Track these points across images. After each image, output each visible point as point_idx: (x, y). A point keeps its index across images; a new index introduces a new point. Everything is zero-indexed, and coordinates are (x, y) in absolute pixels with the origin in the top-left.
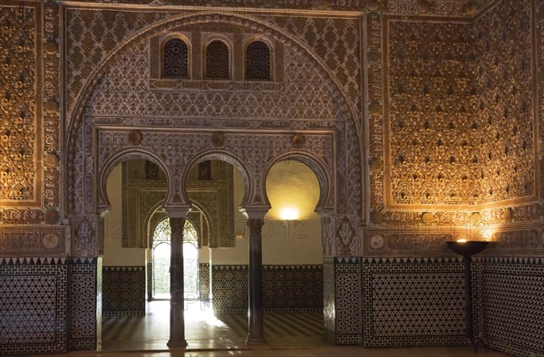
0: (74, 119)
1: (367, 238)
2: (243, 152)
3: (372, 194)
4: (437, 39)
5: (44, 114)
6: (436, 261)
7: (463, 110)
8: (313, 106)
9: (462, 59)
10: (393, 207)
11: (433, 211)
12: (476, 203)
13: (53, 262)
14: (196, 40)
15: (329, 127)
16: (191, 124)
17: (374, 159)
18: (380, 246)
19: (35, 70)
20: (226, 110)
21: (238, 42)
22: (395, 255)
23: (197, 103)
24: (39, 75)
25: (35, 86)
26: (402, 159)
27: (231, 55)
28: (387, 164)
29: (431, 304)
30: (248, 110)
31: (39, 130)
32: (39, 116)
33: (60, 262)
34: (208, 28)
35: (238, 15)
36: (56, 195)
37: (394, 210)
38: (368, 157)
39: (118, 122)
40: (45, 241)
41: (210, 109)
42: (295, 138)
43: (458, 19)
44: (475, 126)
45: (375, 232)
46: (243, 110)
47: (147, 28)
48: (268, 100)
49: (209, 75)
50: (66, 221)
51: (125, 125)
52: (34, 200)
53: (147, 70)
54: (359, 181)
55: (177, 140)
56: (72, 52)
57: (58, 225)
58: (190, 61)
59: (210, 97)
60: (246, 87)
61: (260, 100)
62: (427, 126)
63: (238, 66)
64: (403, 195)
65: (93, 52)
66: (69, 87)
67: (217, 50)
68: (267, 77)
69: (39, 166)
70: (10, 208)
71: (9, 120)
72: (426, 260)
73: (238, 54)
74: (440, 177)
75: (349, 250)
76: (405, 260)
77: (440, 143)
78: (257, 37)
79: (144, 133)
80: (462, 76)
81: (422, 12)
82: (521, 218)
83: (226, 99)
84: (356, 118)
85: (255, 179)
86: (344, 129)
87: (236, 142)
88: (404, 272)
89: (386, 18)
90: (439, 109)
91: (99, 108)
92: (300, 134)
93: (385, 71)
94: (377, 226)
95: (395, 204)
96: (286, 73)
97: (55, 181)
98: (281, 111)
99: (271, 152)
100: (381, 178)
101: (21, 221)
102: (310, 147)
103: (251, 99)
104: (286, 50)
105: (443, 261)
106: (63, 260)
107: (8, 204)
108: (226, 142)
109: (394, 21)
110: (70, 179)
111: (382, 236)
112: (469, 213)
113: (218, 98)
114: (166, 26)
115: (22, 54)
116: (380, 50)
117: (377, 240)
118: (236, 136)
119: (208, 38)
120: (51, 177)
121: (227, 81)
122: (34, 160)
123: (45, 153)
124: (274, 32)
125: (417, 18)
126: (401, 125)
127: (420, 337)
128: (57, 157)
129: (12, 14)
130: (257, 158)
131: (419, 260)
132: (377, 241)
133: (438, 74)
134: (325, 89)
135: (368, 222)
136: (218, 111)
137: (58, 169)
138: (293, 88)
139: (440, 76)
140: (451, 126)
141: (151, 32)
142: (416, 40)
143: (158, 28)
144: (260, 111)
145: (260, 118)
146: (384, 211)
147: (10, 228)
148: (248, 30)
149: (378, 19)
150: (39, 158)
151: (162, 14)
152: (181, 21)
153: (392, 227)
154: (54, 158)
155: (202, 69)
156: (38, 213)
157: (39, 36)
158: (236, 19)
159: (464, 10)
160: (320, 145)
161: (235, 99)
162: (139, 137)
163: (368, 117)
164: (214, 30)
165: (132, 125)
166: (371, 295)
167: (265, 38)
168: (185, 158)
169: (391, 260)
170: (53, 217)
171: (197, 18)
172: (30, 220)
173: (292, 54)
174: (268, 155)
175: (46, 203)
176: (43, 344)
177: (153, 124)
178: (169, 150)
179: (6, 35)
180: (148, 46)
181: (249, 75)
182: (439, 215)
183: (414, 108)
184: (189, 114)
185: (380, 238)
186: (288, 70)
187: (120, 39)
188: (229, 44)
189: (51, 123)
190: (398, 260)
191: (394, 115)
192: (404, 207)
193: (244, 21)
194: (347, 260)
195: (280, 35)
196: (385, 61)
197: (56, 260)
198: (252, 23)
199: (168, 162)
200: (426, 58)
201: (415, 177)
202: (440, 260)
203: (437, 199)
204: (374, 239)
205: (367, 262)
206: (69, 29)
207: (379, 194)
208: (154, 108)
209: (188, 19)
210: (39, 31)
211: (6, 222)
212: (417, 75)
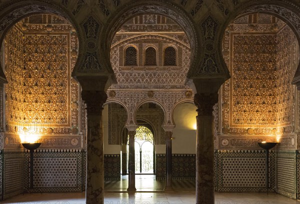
1: (220, 141)
2: (162, 100)
3: (223, 120)
4: (258, 44)
5: (71, 84)
6: (254, 152)
7: (270, 78)
9: (270, 53)
10: (233, 126)
11: (253, 128)
12: (275, 124)
13: (75, 151)
14: (141, 47)
16: (137, 87)
17: (225, 103)
18: (227, 144)
19: (67, 65)
20: (155, 81)
21: (160, 49)
22: (234, 149)
23: (141, 77)
24: (69, 67)
25: (67, 72)
26: (238, 103)
27: (157, 54)
28: (231, 106)
29: (251, 172)
30: (165, 80)
31: (69, 91)
32: (69, 85)
33: (78, 151)
34: (146, 41)
35: (160, 35)
36: (77, 121)
37: (234, 127)
38: (222, 102)
40: (72, 142)
41: (147, 80)
42: (187, 93)
43: (269, 33)
44: (275, 86)
45: (224, 138)
46: (163, 80)
47: (117, 43)
48: (174, 75)
49: (147, 64)
50: (81, 133)
52: (67, 124)
53: (118, 62)
54: (218, 113)
55: (132, 95)
57: (78, 135)
58: (138, 57)
59: (147, 74)
60: (164, 69)
61: (170, 75)
62: (251, 87)
63: (160, 59)
64: (238, 120)
67: (151, 51)
68: (174, 64)
69: (69, 108)
70: (55, 127)
71: (56, 87)
72: (249, 151)
73: (160, 54)
74: (257, 111)
76: (239, 151)
77: (258, 95)
78: (170, 45)
79: (116, 92)
80: (270, 61)
81: (251, 30)
83: (155, 75)
85: (168, 113)
87: (159, 96)
88: (238, 157)
89: (232, 34)
90: (258, 78)
92: (190, 91)
93: (231, 60)
94: (225, 135)
95: (235, 124)
96: (183, 62)
97: (76, 115)
98: (180, 81)
99: (176, 100)
100: (228, 113)
101: (62, 133)
103: (166, 75)
104: (183, 51)
105: (258, 152)
106: (80, 151)
107: (57, 125)
108: (154, 95)
109: (236, 35)
110: (83, 114)
111: (228, 139)
112: (272, 129)
113: (151, 75)
114: (126, 41)
115: (61, 57)
116: (229, 50)
118: (159, 93)
119: (146, 46)
120: (74, 113)
121: (155, 67)
122: (67, 105)
123: (72, 102)
124: (177, 43)
125: (248, 33)
126: (238, 87)
127: (245, 188)
128: (77, 104)
129: (57, 39)
130: (169, 103)
131: (246, 151)
132: (225, 142)
133: (258, 61)
135: (221, 133)
136: (151, 81)
137: (78, 109)
138: (186, 69)
139: (259, 62)
140: (264, 87)
141: (119, 45)
142: (247, 44)
143: (123, 43)
144: (170, 81)
145: (170, 84)
146: (229, 128)
147: (57, 136)
148: (165, 42)
149: (228, 35)
150: (69, 105)
151: (125, 37)
152: (133, 39)
153: (233, 135)
154: (75, 104)
155: (144, 61)
156: (69, 129)
157: (69, 49)
158: (159, 37)
159: (272, 29)
161: (159, 75)
162: (114, 94)
164: (149, 42)
165: (110, 89)
166: (222, 168)
167: (173, 45)
168: (135, 104)
170: (75, 131)
171: (141, 37)
172: (65, 132)
173: (186, 53)
174: (174, 101)
175: (72, 125)
176: (72, 188)
177: (120, 88)
178: (128, 100)
179: (55, 49)
180: (118, 51)
181: (166, 64)
182: (256, 130)
183: (245, 78)
184: (137, 83)
185: (227, 141)
186: (184, 60)
188: (156, 48)
189: (74, 88)
190: (235, 151)
191: (235, 82)
192: (239, 126)
193: (163, 38)
195: (180, 44)
196: (231, 55)
197: (77, 151)
198: (167, 38)
199: (127, 106)
200: (252, 53)
201: (245, 111)
202: (256, 151)
203: (255, 122)
204: (223, 141)
205: (220, 152)
207: (227, 120)
208: (121, 81)
209: (137, 38)
210: (69, 46)
211: (55, 133)
212: (247, 62)
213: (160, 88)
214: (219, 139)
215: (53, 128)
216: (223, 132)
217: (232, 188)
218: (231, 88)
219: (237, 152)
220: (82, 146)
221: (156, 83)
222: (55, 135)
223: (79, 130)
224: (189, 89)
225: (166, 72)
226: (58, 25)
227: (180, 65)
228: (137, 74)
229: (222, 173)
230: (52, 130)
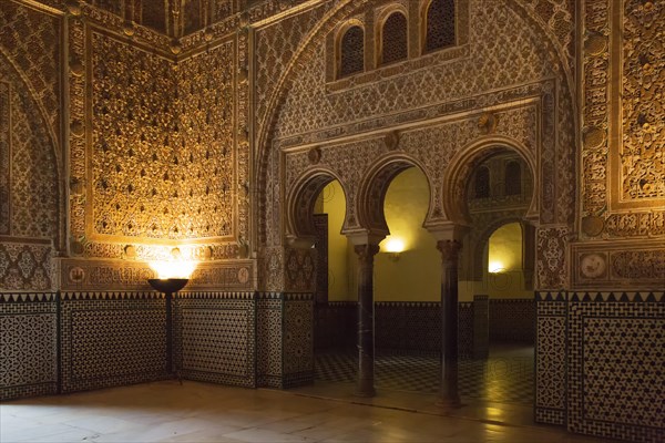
213: (413, 118)
214: (573, 255)
215: (212, 247)
216: (584, 231)
217: (619, 425)
218: (616, 72)
219: (638, 298)
220: (255, 284)
222: (216, 261)
223: (252, 247)
224: (487, 106)
225: (427, 71)
226: (220, 24)
227: (464, 40)
228: (361, 94)
229: (581, 370)
230: (212, 250)
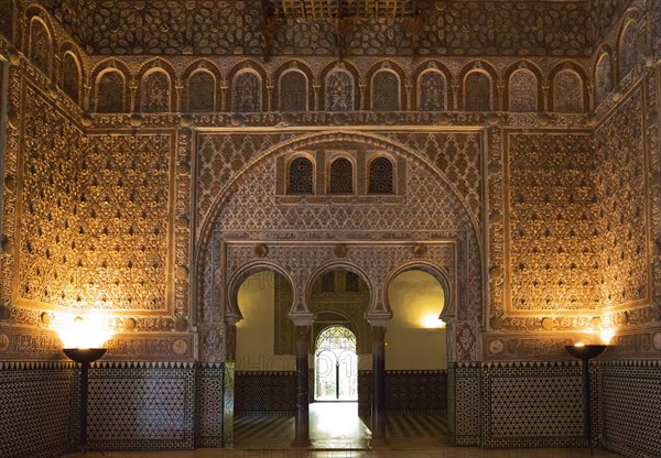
0: (203, 234)
1: (486, 343)
2: (365, 263)
3: (492, 301)
4: (557, 150)
5: (176, 230)
6: (556, 365)
7: (584, 218)
8: (435, 217)
9: (581, 168)
10: (513, 313)
11: (553, 316)
12: (597, 308)
13: (182, 366)
14: (320, 158)
15: (450, 237)
16: (313, 237)
17: (494, 267)
18: (500, 350)
19: (168, 191)
20: (349, 223)
21: (361, 160)
22: (515, 359)
23: (320, 217)
24: (172, 195)
25: (168, 206)
26: (522, 267)
27: (355, 172)
28: (507, 272)
29: (550, 407)
30: (370, 222)
31: (171, 245)
32: (171, 232)
33: (188, 366)
34: (330, 146)
35: (360, 133)
36: (185, 304)
37: (514, 316)
38: (489, 265)
39: (245, 236)
40: (175, 347)
41: (333, 223)
42: (417, 248)
43: (577, 131)
44: (596, 233)
45: (494, 338)
46: (366, 223)
47: (273, 149)
48: (390, 212)
49: (332, 190)
50: (195, 329)
51: (251, 239)
52: (165, 310)
53: (274, 187)
54: (480, 289)
55: (301, 253)
56: (203, 173)
57: (187, 333)
58: (315, 177)
59: (333, 211)
60: (369, 201)
61: (382, 213)
62: (547, 234)
63: (361, 180)
64: (523, 301)
65: (222, 173)
66: (199, 205)
67: (342, 164)
68: (389, 190)
69: (170, 277)
70: (144, 317)
71: (144, 237)
72: (546, 364)
73: (361, 170)
74: (560, 283)
75: (469, 355)
76: (524, 364)
77: (560, 250)
78: (380, 154)
79: (270, 246)
80: (583, 184)
81: (543, 124)
82: (635, 322)
83: (349, 213)
84: (477, 227)
85: (377, 289)
86: (465, 239)
87: (358, 253)
88: (523, 375)
89: (506, 131)
90: (559, 217)
91: (227, 224)
92: (422, 244)
93: (506, 182)
94: (496, 332)
95: (516, 310)
96: (408, 187)
97: (185, 292)
98: (403, 223)
99: (393, 263)
100: (501, 286)
101: (155, 329)
102: (432, 257)
103: (374, 212)
104: (408, 165)
105: (563, 365)
106: (191, 365)
107: (142, 313)
108: (348, 253)
109: (514, 134)
110: (199, 290)
111: (501, 341)
112: (590, 318)
113: (341, 212)
114: (291, 145)
115: (158, 177)
116: (501, 162)
117: (496, 346)
118: (358, 248)
119: (332, 156)
120: (181, 289)
121: (349, 196)
122: (166, 273)
123: (176, 266)
124: (395, 148)
125: (537, 130)
126: (522, 234)
127: (538, 438)
128: (187, 269)
129: (151, 142)
130: (379, 269)
131: (539, 364)
133: (558, 184)
134: (447, 200)
135: (488, 328)
136: (341, 224)
137: (188, 280)
138: (415, 201)
139: (561, 185)
140: (572, 233)
141: (277, 152)
142: (537, 151)
143: (284, 148)
144: (382, 223)
145: (382, 230)
146: (503, 318)
147: (144, 335)
148: (371, 147)
149: (499, 133)
150: (170, 271)
151: (288, 135)
152: (306, 140)
153: (513, 332)
154: (183, 271)
155: (326, 185)
156: (169, 321)
157: (173, 160)
158: (359, 137)
159: (583, 122)
160: (442, 254)
161: (357, 213)
162: (265, 250)
163: (489, 226)
164: (338, 148)
165: (257, 239)
166: (490, 399)
167: (387, 154)
168: (309, 270)
169: (511, 365)
170: (183, 325)
171: (321, 137)
172: (162, 328)
173: (414, 168)
174: (389, 265)
175: (176, 312)
176: (173, 441)
177: (278, 238)
178: (294, 262)
179: (145, 161)
180: (275, 165)
181: (372, 190)
182: (559, 320)
183: (534, 217)
184: (312, 227)
185: (500, 343)
186: (410, 184)
187: (247, 160)
188: (353, 160)
189: (182, 238)
190: (518, 364)
191: (514, 224)
192: (523, 313)
193: (366, 138)
194: (467, 365)
195: (402, 151)
196: (506, 172)
197: (185, 365)
198: (374, 140)
199: (292, 273)
200: (547, 168)
201: (535, 283)
202: (560, 364)
203: (557, 305)
204: (493, 344)
205: (486, 366)
206: (201, 152)
207: (499, 300)
208: (279, 223)
209: (313, 139)
210: (173, 156)
211: (140, 329)
212: (537, 185)
213: (360, 237)
214: (484, 340)
215: (136, 319)
216: (491, 326)
217: (511, 439)
218: (507, 236)
219: (521, 365)
220: (196, 355)
221: (353, 228)
222: (141, 333)
223: (191, 322)
224: (420, 239)
225: (373, 207)
226: (154, 116)
227: (402, 193)
228: (312, 211)
229: (490, 409)
230: (135, 322)
